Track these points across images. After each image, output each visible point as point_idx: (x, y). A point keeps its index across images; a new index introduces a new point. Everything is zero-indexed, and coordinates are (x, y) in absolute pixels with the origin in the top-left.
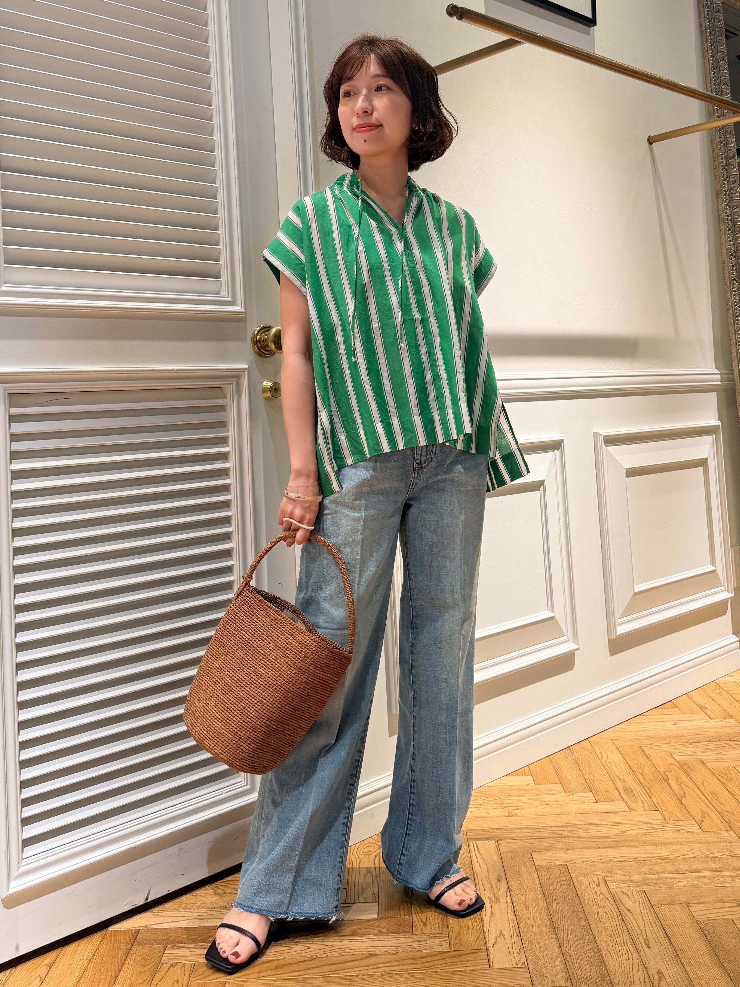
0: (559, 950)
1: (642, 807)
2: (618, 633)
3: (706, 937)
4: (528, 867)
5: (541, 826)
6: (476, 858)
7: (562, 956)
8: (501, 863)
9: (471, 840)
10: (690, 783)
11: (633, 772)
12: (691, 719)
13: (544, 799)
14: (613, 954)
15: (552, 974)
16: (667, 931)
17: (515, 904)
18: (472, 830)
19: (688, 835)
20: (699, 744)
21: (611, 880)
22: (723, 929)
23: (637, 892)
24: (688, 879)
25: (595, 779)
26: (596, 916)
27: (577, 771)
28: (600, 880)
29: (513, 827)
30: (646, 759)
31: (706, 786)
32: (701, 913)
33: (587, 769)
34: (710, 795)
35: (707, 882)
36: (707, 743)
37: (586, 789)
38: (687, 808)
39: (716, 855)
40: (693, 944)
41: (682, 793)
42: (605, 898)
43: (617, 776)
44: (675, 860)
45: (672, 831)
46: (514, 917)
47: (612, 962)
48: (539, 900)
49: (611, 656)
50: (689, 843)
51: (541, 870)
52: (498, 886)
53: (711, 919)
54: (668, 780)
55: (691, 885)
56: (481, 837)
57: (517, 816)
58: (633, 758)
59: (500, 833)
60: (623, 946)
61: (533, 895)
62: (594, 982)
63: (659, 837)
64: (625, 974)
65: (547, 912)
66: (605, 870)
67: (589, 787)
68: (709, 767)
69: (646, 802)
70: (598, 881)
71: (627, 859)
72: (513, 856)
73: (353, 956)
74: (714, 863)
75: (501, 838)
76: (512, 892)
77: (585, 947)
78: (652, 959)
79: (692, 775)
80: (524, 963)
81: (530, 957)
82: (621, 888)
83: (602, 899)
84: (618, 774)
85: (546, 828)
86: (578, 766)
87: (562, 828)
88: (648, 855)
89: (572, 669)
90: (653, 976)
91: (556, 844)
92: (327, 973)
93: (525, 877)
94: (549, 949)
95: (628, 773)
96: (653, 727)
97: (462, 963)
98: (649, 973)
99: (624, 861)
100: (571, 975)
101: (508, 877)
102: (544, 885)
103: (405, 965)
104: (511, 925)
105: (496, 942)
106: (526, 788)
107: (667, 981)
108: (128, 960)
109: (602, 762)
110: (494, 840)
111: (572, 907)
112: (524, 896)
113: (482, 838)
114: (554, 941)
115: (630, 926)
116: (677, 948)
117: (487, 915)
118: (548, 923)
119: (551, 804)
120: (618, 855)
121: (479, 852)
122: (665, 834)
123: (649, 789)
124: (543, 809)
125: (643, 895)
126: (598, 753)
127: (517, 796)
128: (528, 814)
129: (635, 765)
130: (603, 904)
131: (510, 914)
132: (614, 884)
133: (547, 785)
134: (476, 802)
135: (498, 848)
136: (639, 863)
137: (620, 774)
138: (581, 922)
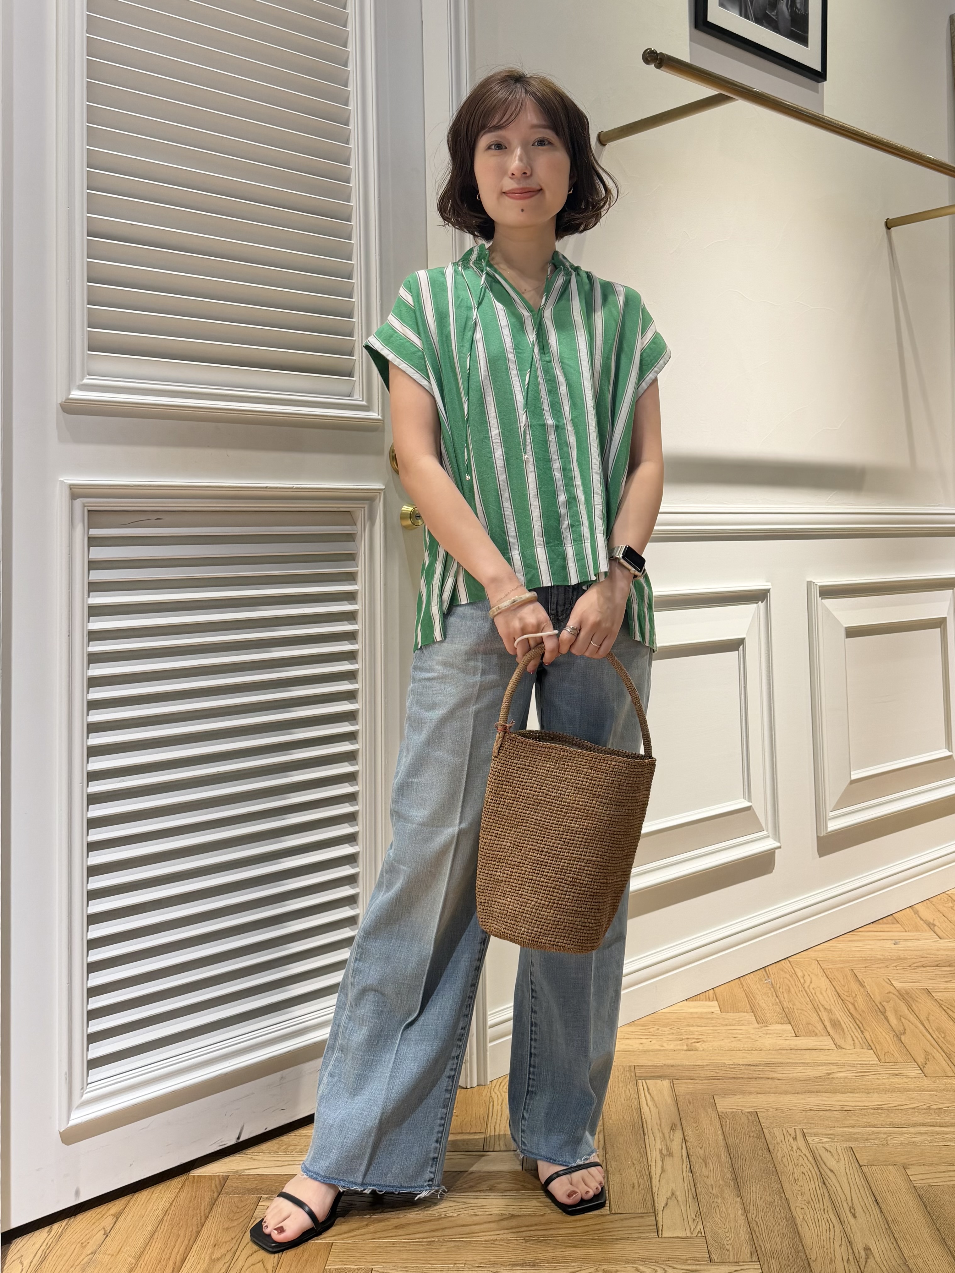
0: (742, 1217)
1: (852, 1044)
2: (829, 829)
3: (926, 1207)
4: (709, 1113)
5: (728, 1064)
6: (646, 1100)
7: (747, 1223)
8: (676, 1108)
9: (641, 1078)
10: (911, 1016)
11: (842, 1000)
12: (915, 938)
13: (731, 1031)
14: (810, 1224)
15: (735, 1247)
16: (878, 1198)
17: (692, 1159)
18: (642, 1066)
19: (907, 1081)
20: (925, 969)
21: (811, 1133)
22: (947, 1197)
23: (842, 1148)
24: (906, 1135)
25: (794, 1007)
26: (791, 1176)
27: (774, 998)
28: (798, 1132)
29: (692, 1064)
30: (859, 986)
31: (931, 1021)
32: (920, 1177)
33: (786, 996)
34: (936, 1032)
35: (929, 1139)
36: (935, 968)
37: (784, 1021)
38: (907, 1047)
39: (940, 1106)
40: (909, 1215)
41: (902, 1028)
42: (802, 1155)
43: (822, 1005)
44: (890, 1111)
45: (887, 1075)
46: (690, 1174)
47: (809, 1234)
48: (721, 1155)
49: (820, 857)
50: (908, 1090)
51: (725, 1118)
52: (672, 1137)
53: (932, 1184)
54: (885, 1012)
55: (909, 1142)
56: (653, 1074)
57: (697, 1050)
58: (843, 983)
59: (676, 1071)
60: (823, 1214)
61: (714, 1149)
62: (786, 1259)
63: (872, 1081)
64: (825, 1249)
65: (730, 1170)
66: (803, 1120)
67: (787, 1017)
68: (936, 998)
69: (857, 1038)
70: (794, 1134)
71: (832, 1108)
72: (691, 1100)
73: (490, 1216)
74: (939, 1116)
75: (676, 1077)
76: (688, 1144)
77: (776, 1214)
78: (858, 1232)
79: (914, 1007)
80: (700, 1232)
81: (708, 1224)
82: (823, 1143)
83: (799, 1156)
84: (824, 1003)
85: (733, 1066)
86: (774, 991)
87: (752, 1067)
88: (857, 1104)
89: (771, 872)
90: (859, 1253)
91: (744, 1087)
92: (457, 1236)
93: (705, 1126)
94: (732, 1216)
95: (836, 1001)
96: (869, 947)
97: (623, 1229)
98: (854, 1249)
99: (826, 1110)
100: (758, 1249)
101: (684, 1126)
102: (728, 1136)
103: (554, 1229)
104: (686, 1185)
105: (667, 1204)
106: (710, 1016)
107: (876, 1259)
108: (213, 1213)
109: (804, 988)
110: (668, 1079)
111: (762, 1165)
112: (703, 1149)
113: (654, 1076)
114: (739, 1206)
115: (832, 1190)
116: (889, 1219)
117: (656, 1171)
118: (732, 1183)
119: (740, 1036)
120: (820, 1102)
121: (649, 1093)
122: (878, 1079)
123: (861, 1022)
124: (729, 1042)
125: (849, 1153)
126: (799, 977)
127: (698, 1026)
128: (711, 1048)
129: (845, 993)
130: (800, 1162)
131: (684, 1171)
132: (814, 1138)
133: (736, 1014)
134: (648, 1031)
135: (673, 1088)
136: (846, 1113)
137: (825, 1002)
138: (773, 1185)
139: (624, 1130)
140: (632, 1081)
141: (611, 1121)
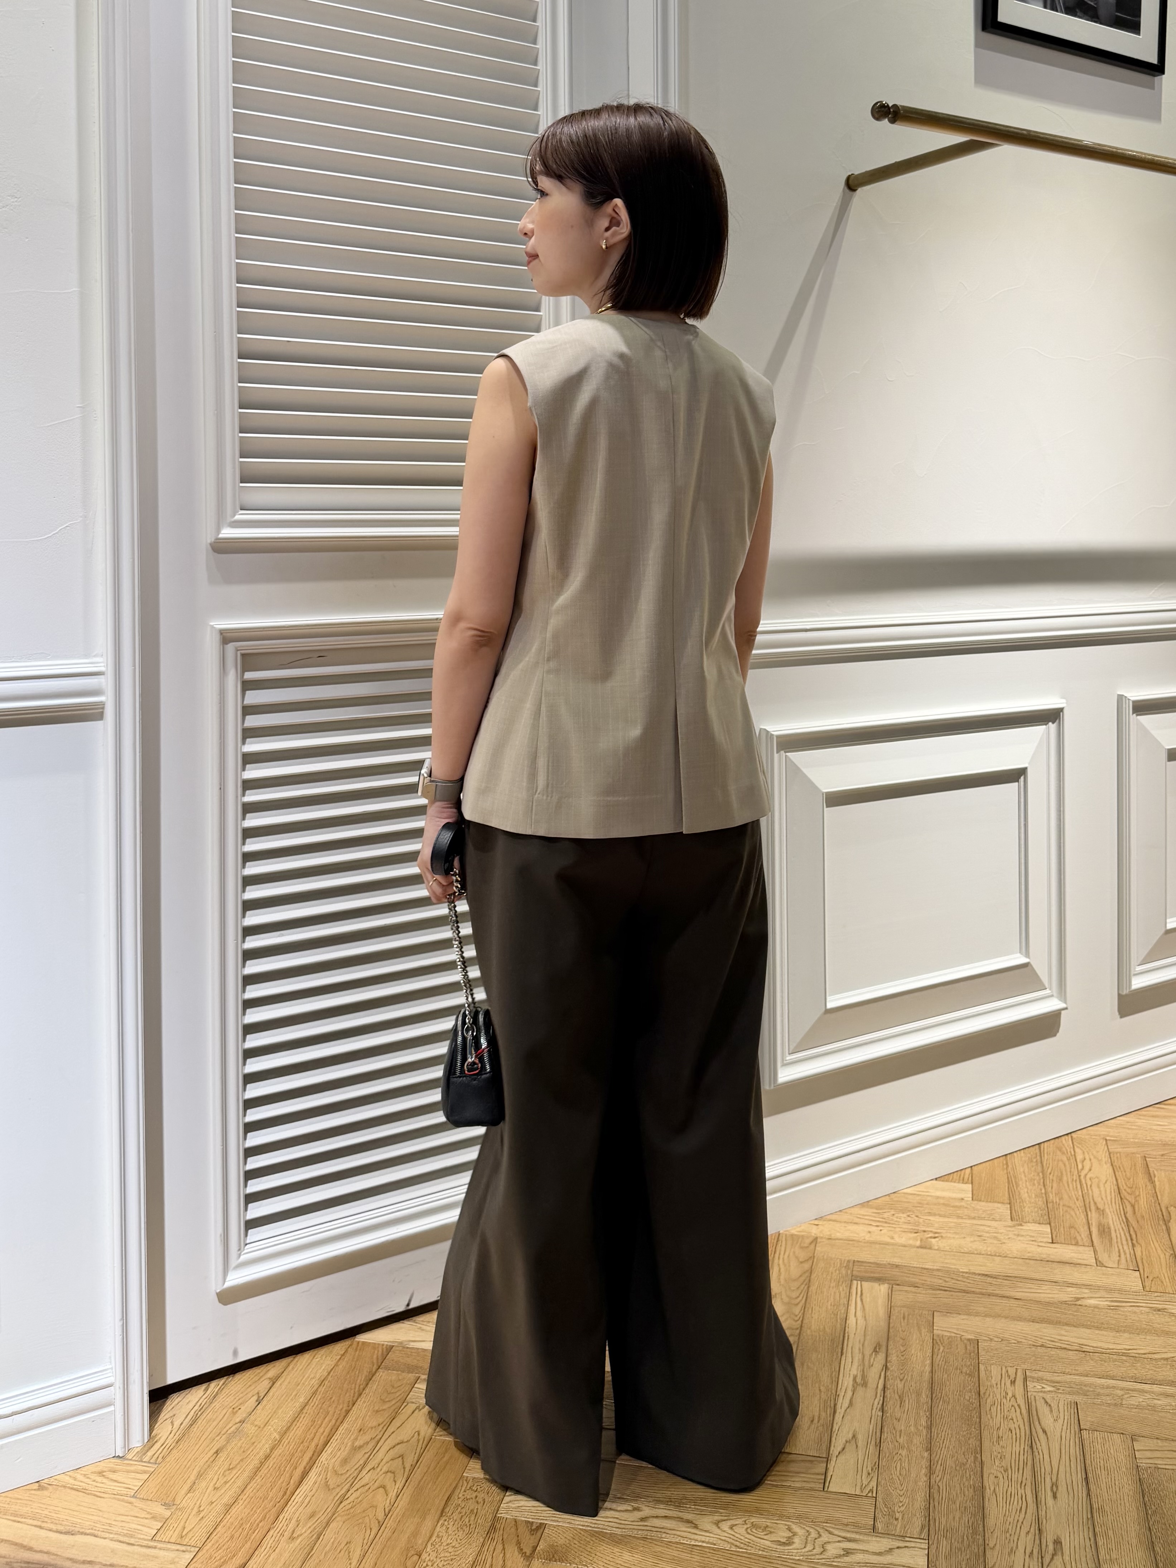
0: (924, 1478)
1: (1117, 1262)
2: (1134, 987)
3: (1143, 1496)
4: (923, 1335)
5: (961, 1270)
6: (856, 1310)
7: (928, 1487)
8: (887, 1323)
9: (857, 1278)
11: (1121, 1199)
13: (977, 1227)
14: (1000, 1499)
15: (906, 1516)
16: (1088, 1472)
17: (888, 1393)
18: (862, 1262)
21: (1033, 1378)
22: (1172, 1485)
23: (1066, 1403)
24: (1146, 1394)
25: (1061, 1204)
26: (995, 1432)
27: (1040, 1187)
28: (1020, 1373)
29: (921, 1266)
30: (1147, 1180)
32: (1148, 1454)
33: (1055, 1185)
37: (1043, 1219)
40: (1121, 1504)
42: (1015, 1405)
43: (1095, 1203)
44: (1138, 1359)
45: (1147, 1310)
46: (880, 1414)
47: (995, 1513)
48: (922, 1392)
49: (1121, 1017)
51: (940, 1343)
52: (872, 1361)
53: (1158, 1466)
54: (1169, 1221)
55: (1148, 1405)
56: (872, 1275)
57: (930, 1248)
58: (1128, 1175)
59: (898, 1274)
60: (1019, 1485)
61: (916, 1383)
62: (960, 1539)
63: (1126, 1316)
64: (1008, 1535)
65: (928, 1414)
66: (1029, 1358)
67: (1049, 1216)
69: (1125, 1254)
70: (1014, 1376)
71: (1067, 1347)
72: (906, 1314)
75: (898, 1282)
76: (888, 1373)
77: (964, 1479)
78: (1053, 1518)
80: (871, 1491)
81: (883, 1482)
82: (1044, 1392)
83: (1012, 1406)
84: (1098, 1200)
85: (967, 1275)
86: (1043, 1178)
87: (989, 1279)
88: (1100, 1344)
89: (1055, 1035)
90: (1047, 1545)
91: (973, 1304)
93: (913, 1352)
94: (914, 1475)
95: (1113, 1201)
97: (788, 1474)
99: (1061, 1348)
100: (931, 1522)
101: (890, 1348)
102: (937, 1368)
104: (871, 1427)
105: (844, 1448)
106: (957, 1204)
107: (1064, 1557)
109: (1080, 1177)
110: (888, 1283)
111: (965, 1412)
112: (903, 1382)
113: (872, 1277)
114: (925, 1463)
115: (1038, 1457)
116: (1095, 1505)
117: (843, 1403)
118: (925, 1432)
119: (985, 1234)
120: (1057, 1337)
121: (862, 1300)
122: (1135, 1313)
123: (1135, 1232)
124: (972, 1242)
125: (1072, 1409)
126: (1078, 1160)
127: (940, 1216)
128: (947, 1248)
129: (1129, 1190)
130: (1011, 1415)
131: (875, 1408)
132: (1035, 1384)
133: (990, 1204)
134: (881, 1216)
135: (890, 1297)
136: (1083, 1355)
137: (1100, 1199)
138: (971, 1440)
139: (821, 1344)
140: (846, 1282)
141: (809, 1331)
